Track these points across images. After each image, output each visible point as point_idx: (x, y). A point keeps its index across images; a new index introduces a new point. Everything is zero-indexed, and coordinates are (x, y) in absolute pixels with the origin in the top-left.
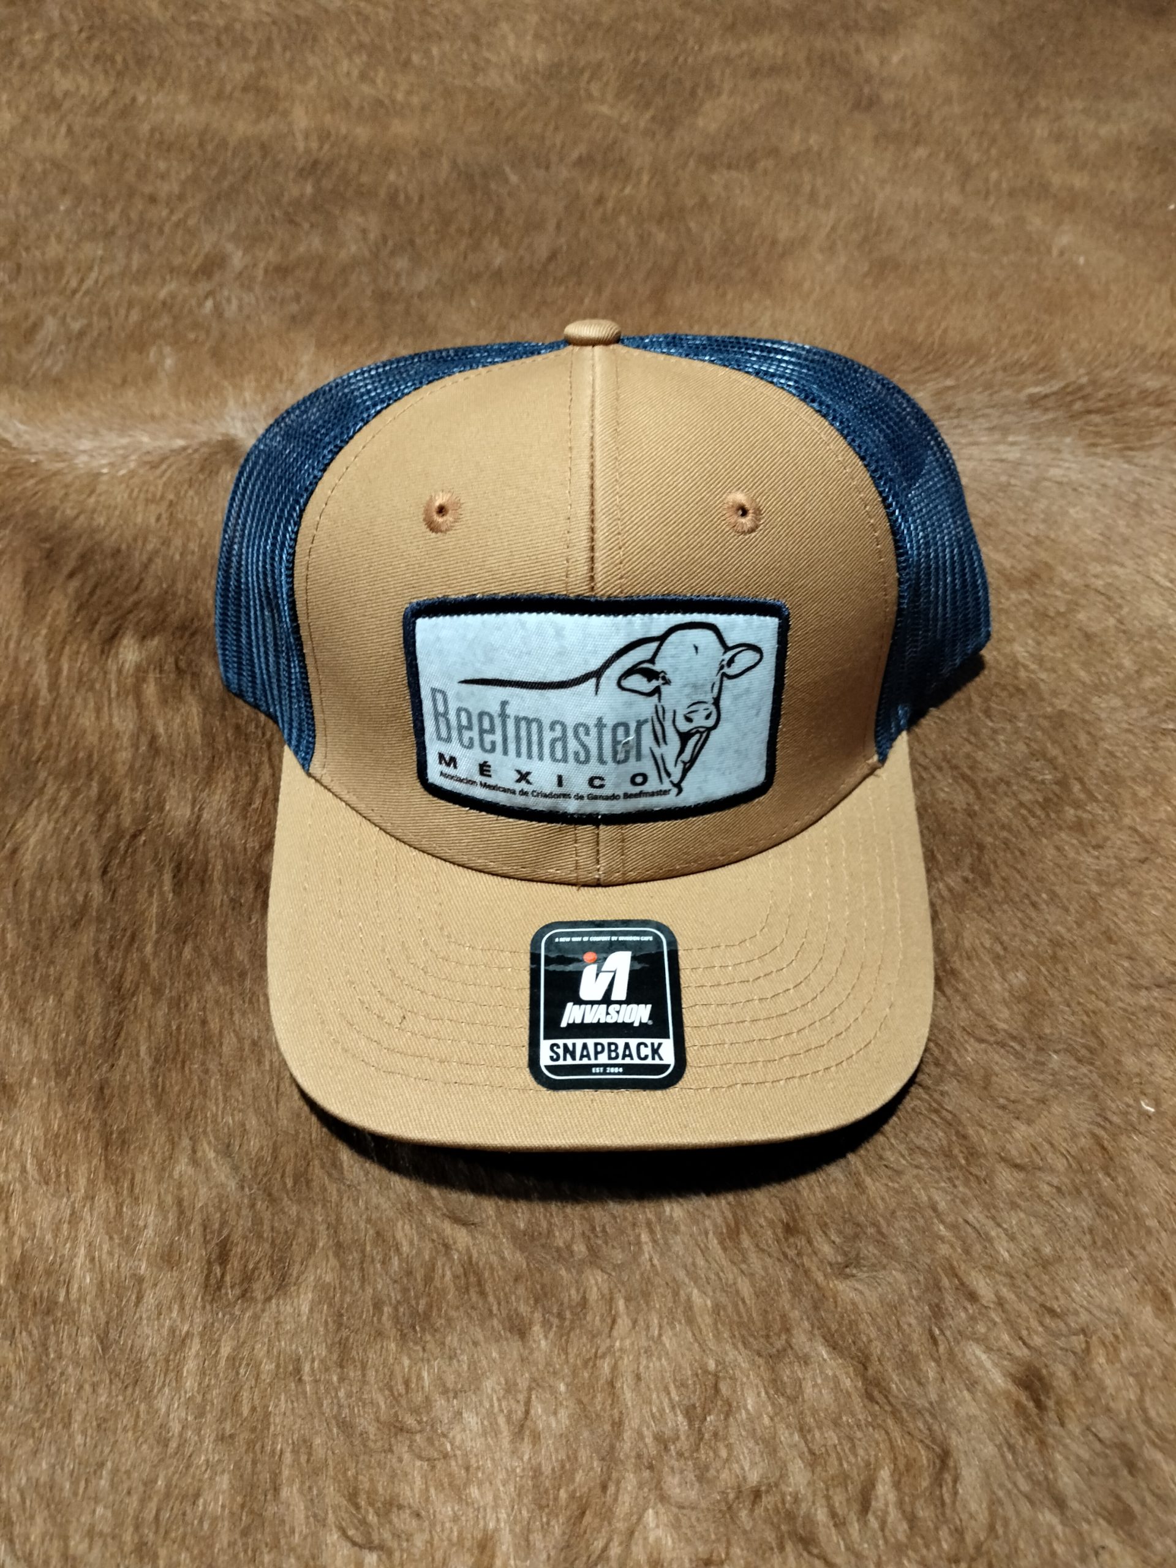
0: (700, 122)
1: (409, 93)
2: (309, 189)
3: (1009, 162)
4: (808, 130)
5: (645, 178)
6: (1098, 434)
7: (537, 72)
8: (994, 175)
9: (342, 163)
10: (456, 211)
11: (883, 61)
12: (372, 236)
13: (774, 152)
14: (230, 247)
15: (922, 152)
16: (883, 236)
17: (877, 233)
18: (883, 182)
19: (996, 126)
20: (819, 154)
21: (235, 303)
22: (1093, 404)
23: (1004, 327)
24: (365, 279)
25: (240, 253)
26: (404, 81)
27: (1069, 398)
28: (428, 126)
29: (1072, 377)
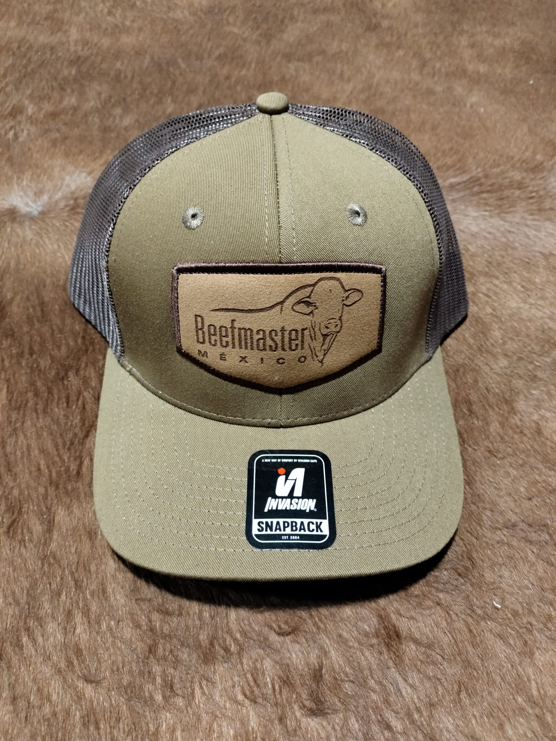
0: (285, 36)
1: (133, 21)
2: (73, 72)
3: (447, 58)
4: (341, 41)
5: (253, 66)
6: (486, 204)
7: (202, 10)
8: (438, 65)
9: (93, 57)
10: (150, 83)
11: (383, 5)
12: (103, 96)
13: (323, 52)
14: (27, 102)
15: (401, 53)
16: (377, 97)
17: (374, 95)
18: (379, 68)
19: (440, 39)
20: (347, 53)
21: (26, 132)
22: (484, 188)
23: (439, 145)
24: (97, 120)
25: (32, 106)
26: (130, 14)
27: (472, 185)
28: (140, 38)
29: (474, 174)
